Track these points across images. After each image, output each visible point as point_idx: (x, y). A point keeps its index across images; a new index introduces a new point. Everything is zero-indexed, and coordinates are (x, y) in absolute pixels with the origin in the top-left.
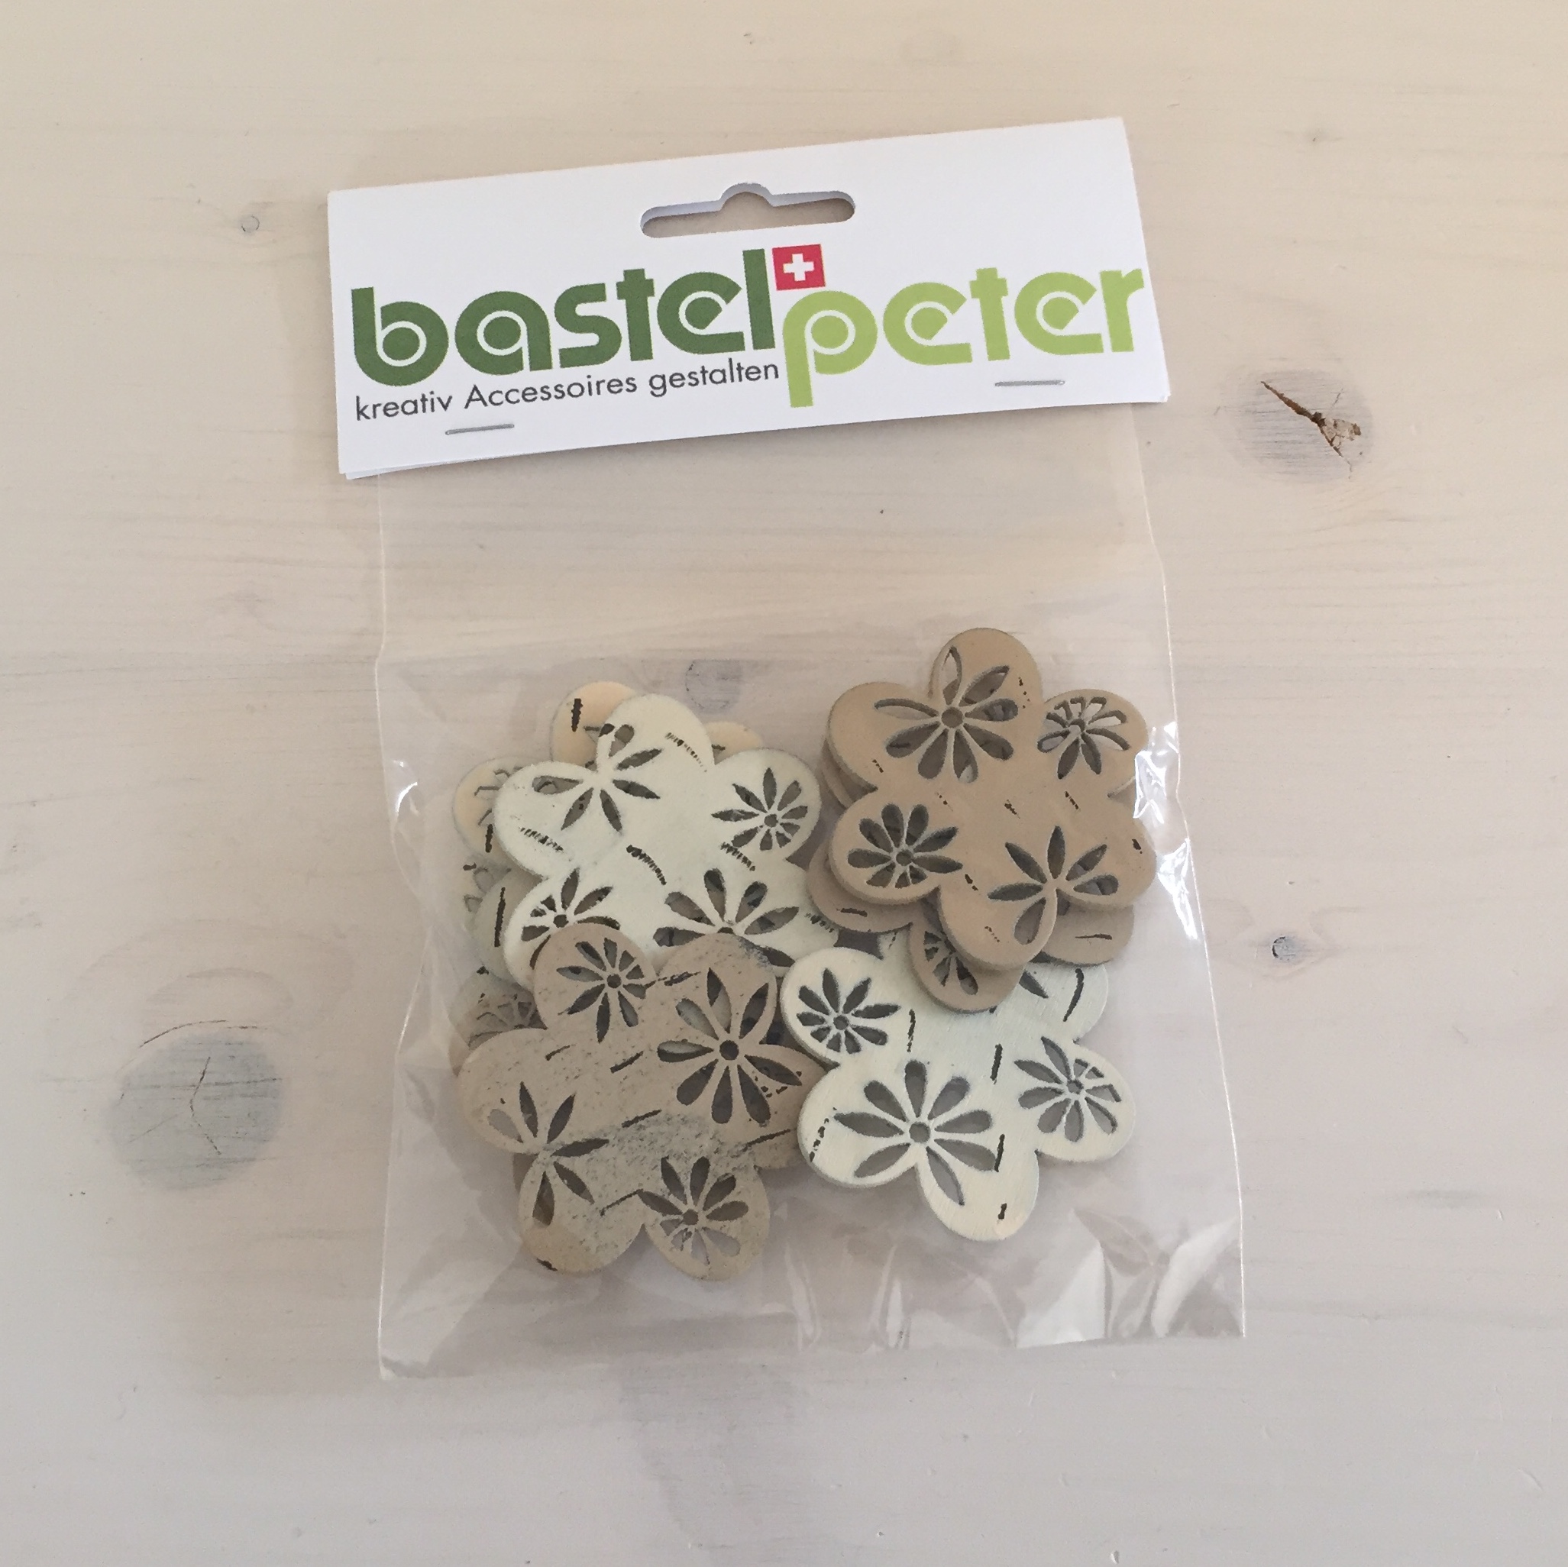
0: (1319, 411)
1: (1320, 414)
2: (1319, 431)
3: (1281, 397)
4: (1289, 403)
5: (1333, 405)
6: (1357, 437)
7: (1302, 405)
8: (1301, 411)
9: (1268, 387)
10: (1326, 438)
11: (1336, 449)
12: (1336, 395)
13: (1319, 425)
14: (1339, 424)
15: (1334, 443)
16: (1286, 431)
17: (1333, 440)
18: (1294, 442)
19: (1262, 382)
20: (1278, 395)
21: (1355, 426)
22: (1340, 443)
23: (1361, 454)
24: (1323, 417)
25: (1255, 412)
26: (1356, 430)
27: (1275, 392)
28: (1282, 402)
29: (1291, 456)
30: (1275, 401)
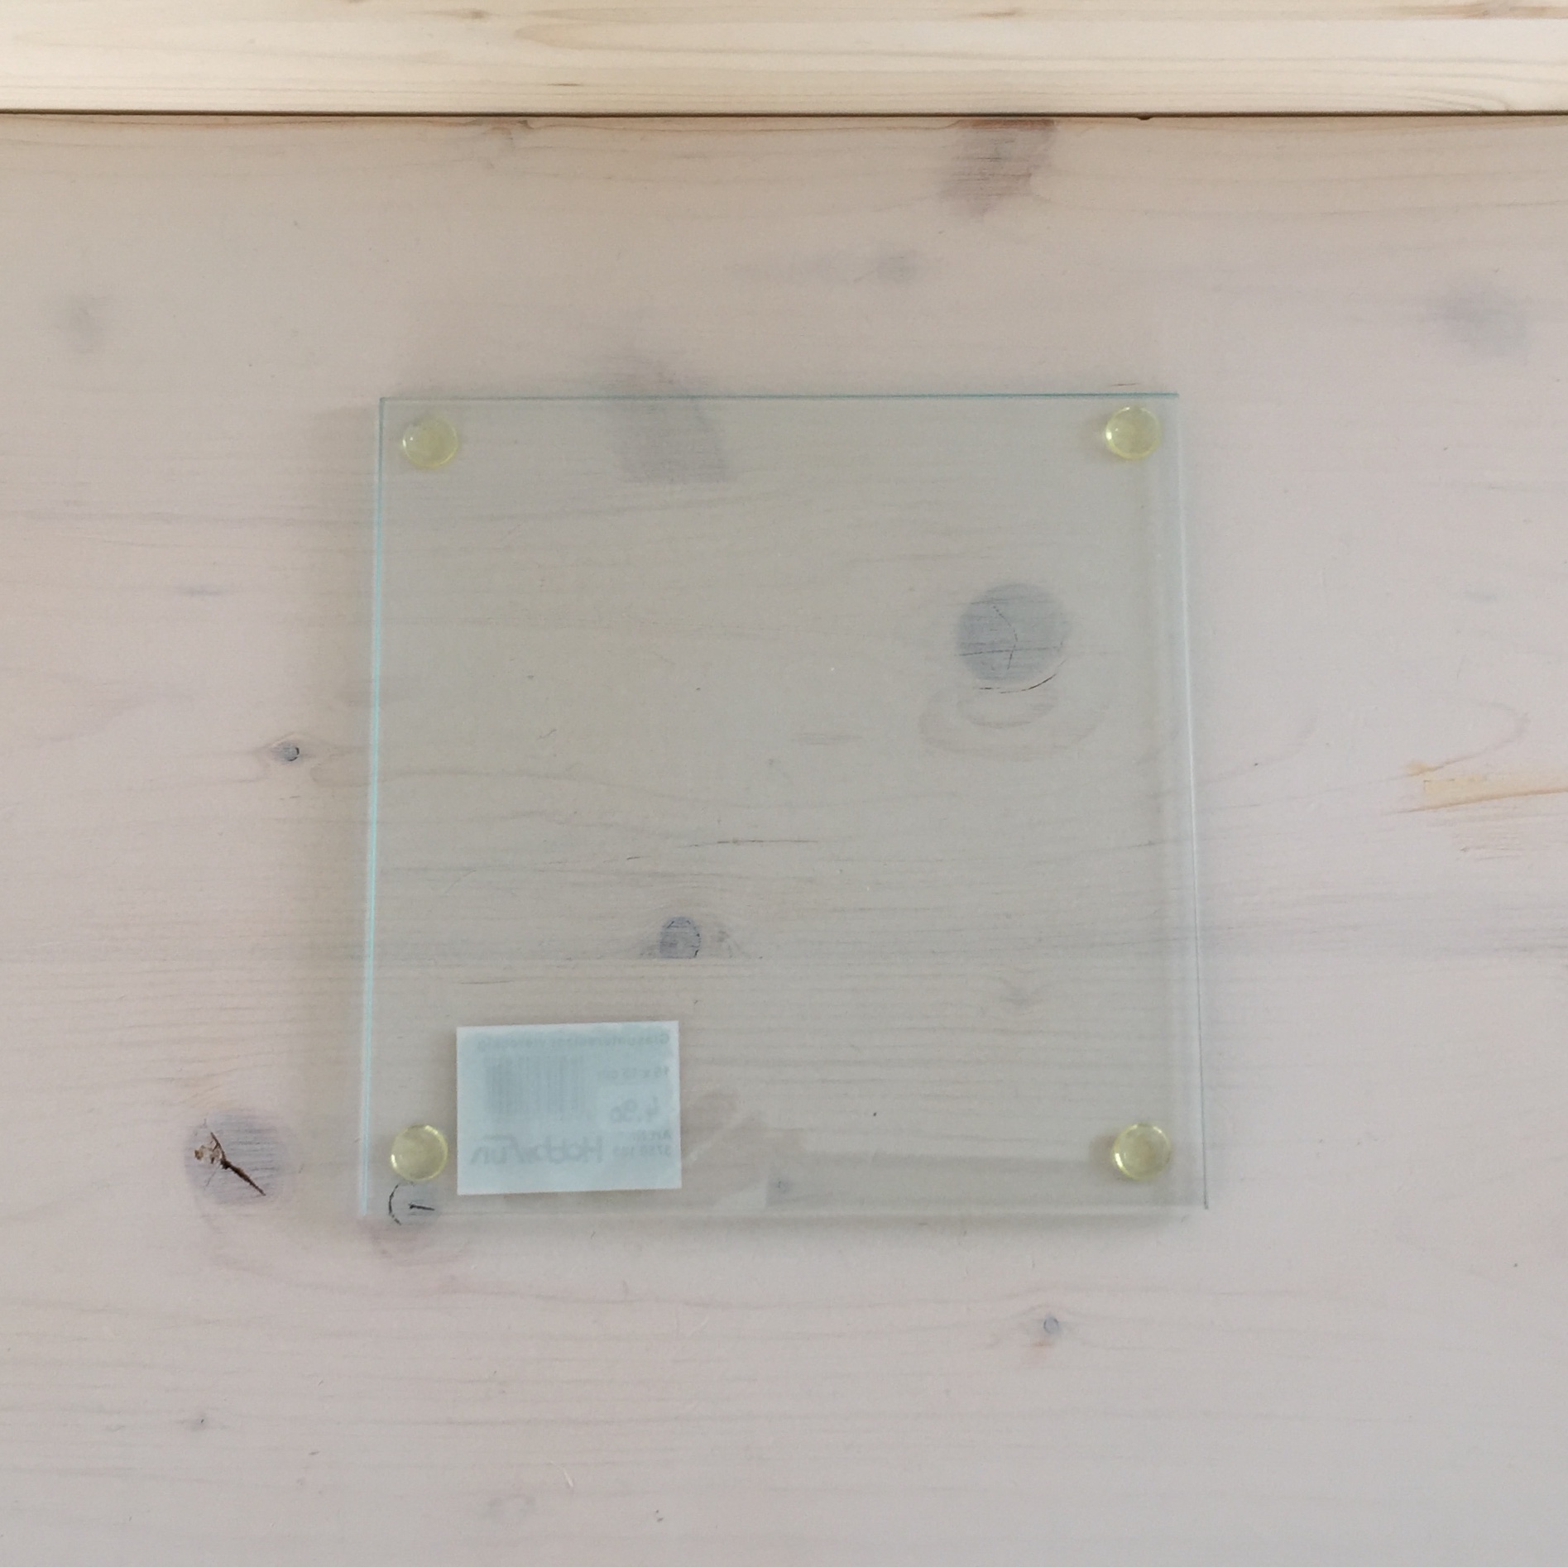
0: (224, 1170)
1: (223, 1168)
2: (226, 1153)
3: (252, 1184)
4: (247, 1179)
5: (213, 1175)
6: (198, 1148)
7: (236, 1175)
8: (237, 1171)
9: (261, 1191)
10: (221, 1148)
11: (214, 1138)
12: (209, 1184)
13: (225, 1159)
14: (210, 1161)
15: (215, 1144)
16: (249, 1153)
17: (216, 1147)
18: (244, 1144)
19: (265, 1195)
20: (255, 1185)
21: (199, 1158)
22: (211, 1144)
23: (196, 1134)
24: (221, 1166)
25: (273, 1169)
26: (198, 1155)
27: (257, 1188)
28: (251, 1178)
29: (251, 1132)
30: (256, 1179)
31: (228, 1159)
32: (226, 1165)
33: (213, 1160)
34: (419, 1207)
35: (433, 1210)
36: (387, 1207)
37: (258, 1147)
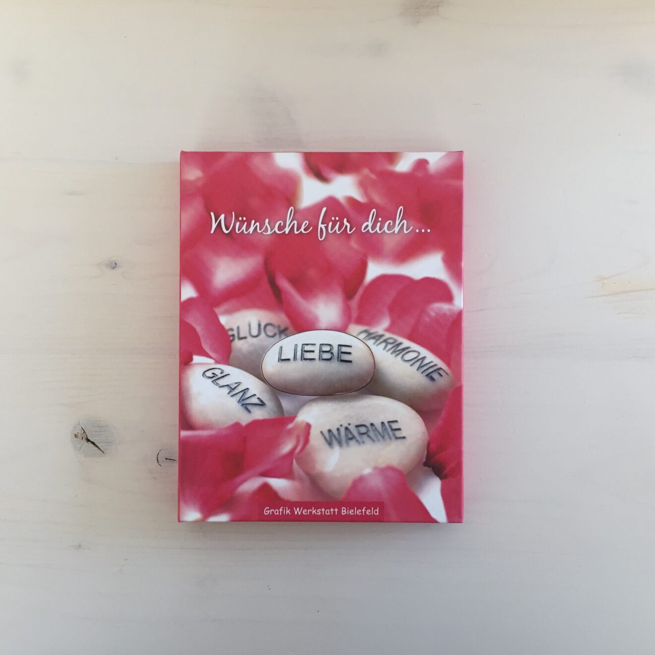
0: (87, 443)
2: (88, 435)
5: (82, 446)
6: (76, 433)
7: (92, 446)
8: (93, 443)
9: (103, 452)
10: (86, 433)
12: (81, 449)
15: (83, 431)
18: (96, 432)
23: (75, 427)
25: (109, 442)
26: (76, 436)
27: (101, 450)
28: (99, 446)
29: (98, 427)
31: (89, 438)
32: (88, 440)
33: (83, 438)
36: (156, 459)
37: (102, 433)
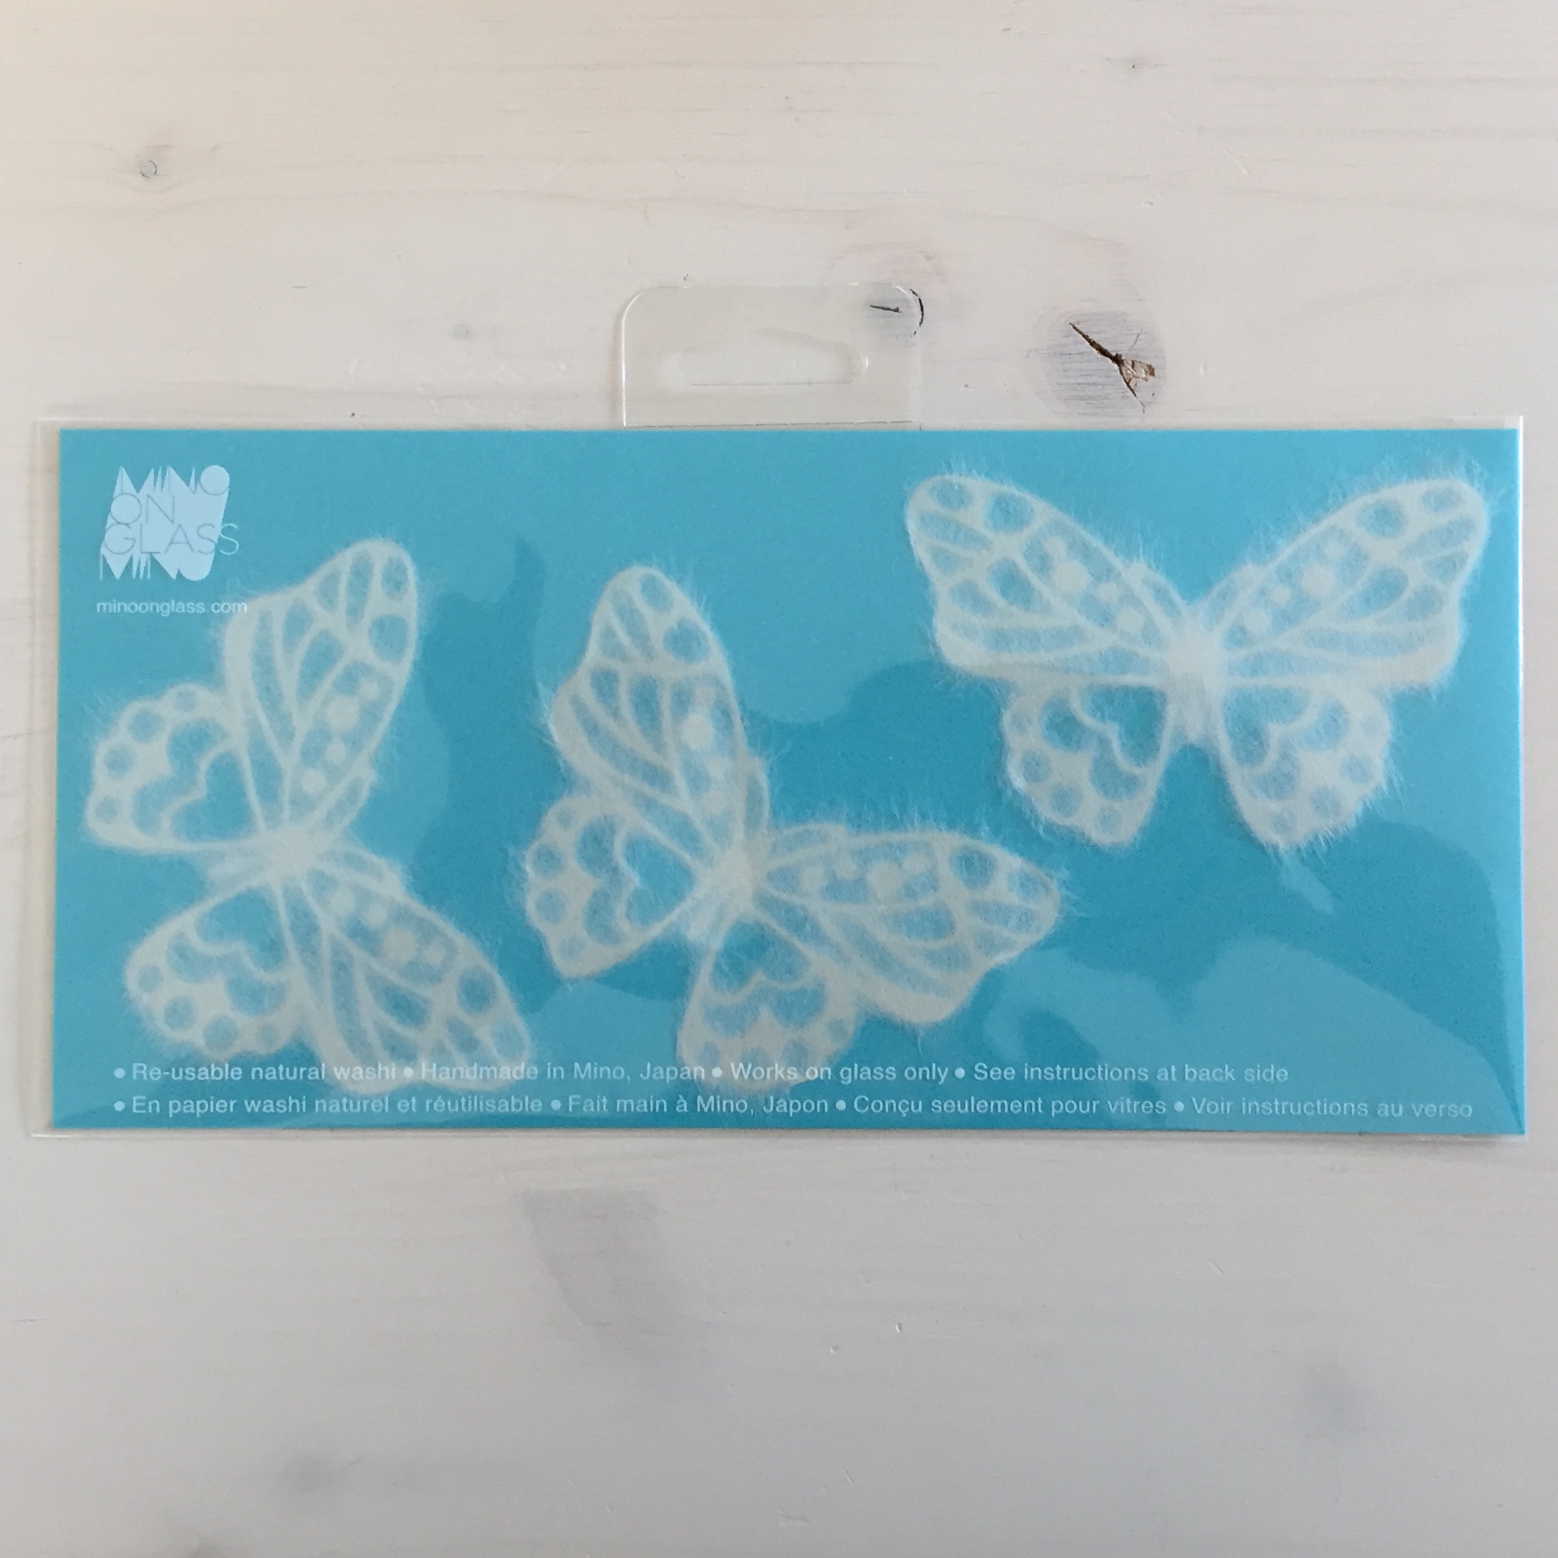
0: (1119, 353)
1: (1121, 356)
2: (1119, 372)
3: (1086, 337)
4: (1093, 344)
5: (1132, 347)
6: (1151, 378)
7: (1105, 346)
8: (1104, 352)
9: (1074, 328)
10: (1124, 378)
11: (1131, 389)
12: (1136, 336)
13: (1119, 366)
14: (1136, 364)
16: (1091, 373)
17: (1130, 380)
18: (1095, 384)
19: (1071, 324)
20: (1084, 336)
21: (1150, 367)
22: (1136, 385)
23: (1153, 395)
24: (1123, 358)
26: (1151, 371)
27: (1081, 333)
28: (1088, 344)
29: (1091, 398)
30: (1081, 343)
31: (1116, 366)
32: (1117, 360)
33: (1133, 366)
34: (889, 309)
35: (872, 306)
36: (924, 309)
37: (1080, 380)
